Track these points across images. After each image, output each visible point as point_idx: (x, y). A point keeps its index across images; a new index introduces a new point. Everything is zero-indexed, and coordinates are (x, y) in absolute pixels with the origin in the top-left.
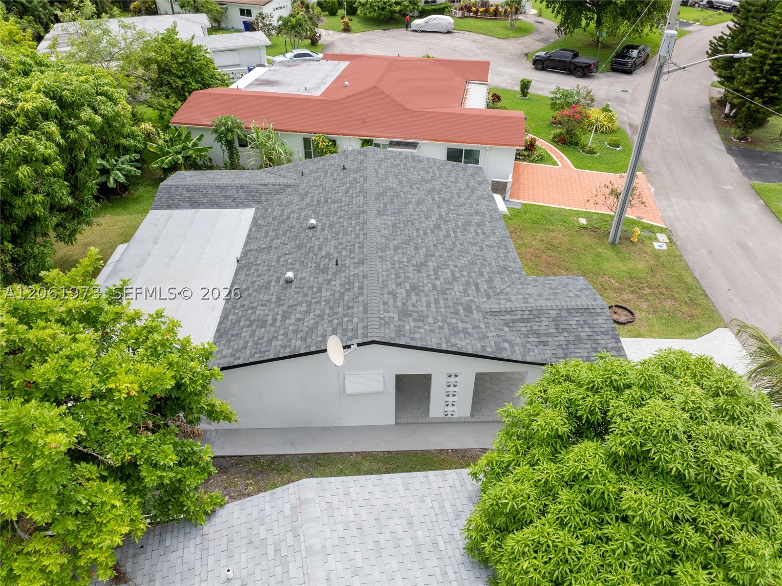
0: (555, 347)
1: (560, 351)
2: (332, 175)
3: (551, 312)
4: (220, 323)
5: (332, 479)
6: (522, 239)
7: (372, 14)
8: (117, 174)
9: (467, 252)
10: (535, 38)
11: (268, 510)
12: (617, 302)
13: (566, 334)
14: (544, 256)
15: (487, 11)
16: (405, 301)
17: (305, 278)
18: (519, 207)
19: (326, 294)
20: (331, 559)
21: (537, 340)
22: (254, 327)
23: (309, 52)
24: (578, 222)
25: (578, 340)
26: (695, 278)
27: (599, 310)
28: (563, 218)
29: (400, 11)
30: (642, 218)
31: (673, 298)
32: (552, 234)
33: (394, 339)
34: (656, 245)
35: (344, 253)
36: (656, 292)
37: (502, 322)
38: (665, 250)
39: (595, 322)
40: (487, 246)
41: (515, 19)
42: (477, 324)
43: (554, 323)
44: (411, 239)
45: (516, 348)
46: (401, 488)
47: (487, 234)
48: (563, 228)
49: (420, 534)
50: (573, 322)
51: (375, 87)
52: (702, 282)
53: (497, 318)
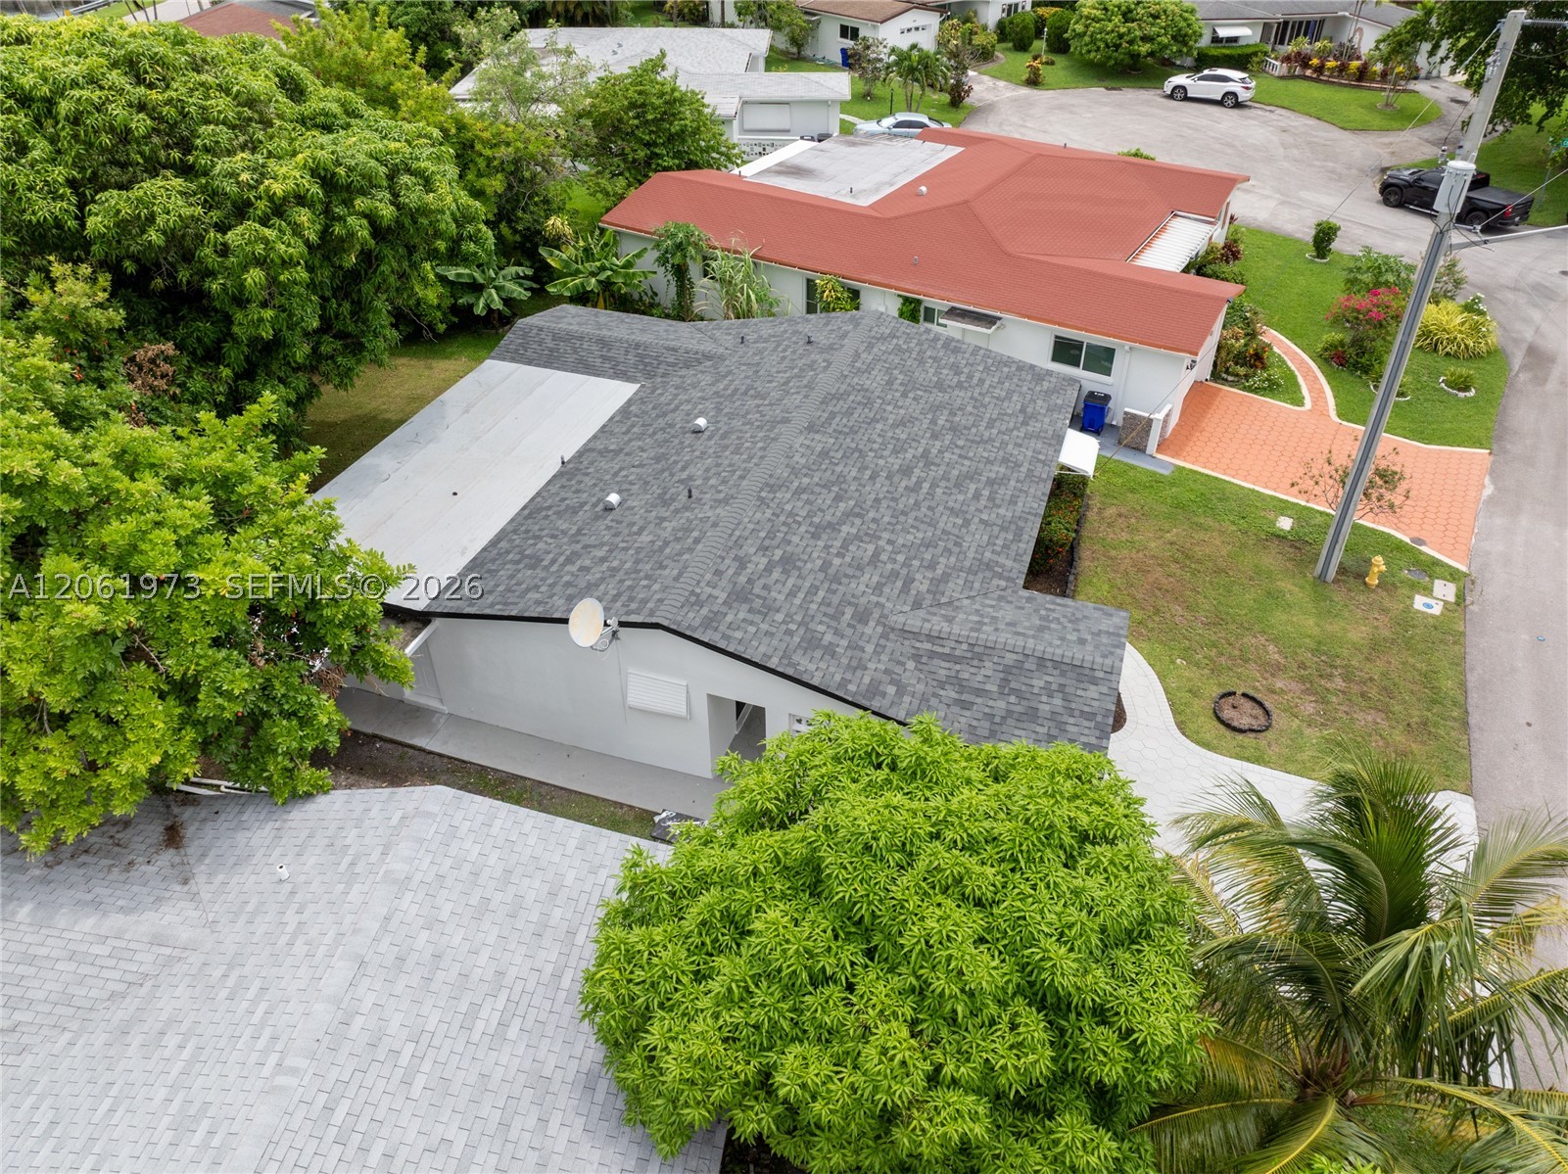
0: (980, 716)
1: (987, 724)
2: (784, 350)
3: (1008, 655)
4: (484, 550)
5: (479, 798)
6: (1132, 530)
7: (1093, 55)
8: (490, 295)
9: (933, 524)
10: (1426, 135)
11: (374, 813)
12: (1255, 688)
13: (1012, 699)
14: (1158, 573)
15: (1342, 69)
16: (755, 577)
17: (633, 508)
18: (1166, 472)
19: (645, 538)
20: (409, 896)
21: (954, 695)
22: (521, 566)
23: (926, 120)
24: (1273, 523)
25: (1032, 715)
26: (1463, 686)
27: (1101, 675)
28: (1245, 507)
29: (1151, 54)
30: (1421, 542)
31: (1386, 711)
32: (1201, 535)
33: (695, 629)
34: (1419, 602)
35: (713, 482)
36: (1355, 689)
37: (913, 651)
38: (1433, 616)
39: (1079, 692)
40: (982, 521)
41: (1404, 91)
42: (861, 643)
43: (1002, 675)
44: (841, 479)
45: (907, 699)
46: (572, 843)
47: (998, 502)
48: (1234, 528)
49: (557, 913)
50: (1038, 683)
51: (966, 202)
52: (1474, 698)
53: (907, 643)
